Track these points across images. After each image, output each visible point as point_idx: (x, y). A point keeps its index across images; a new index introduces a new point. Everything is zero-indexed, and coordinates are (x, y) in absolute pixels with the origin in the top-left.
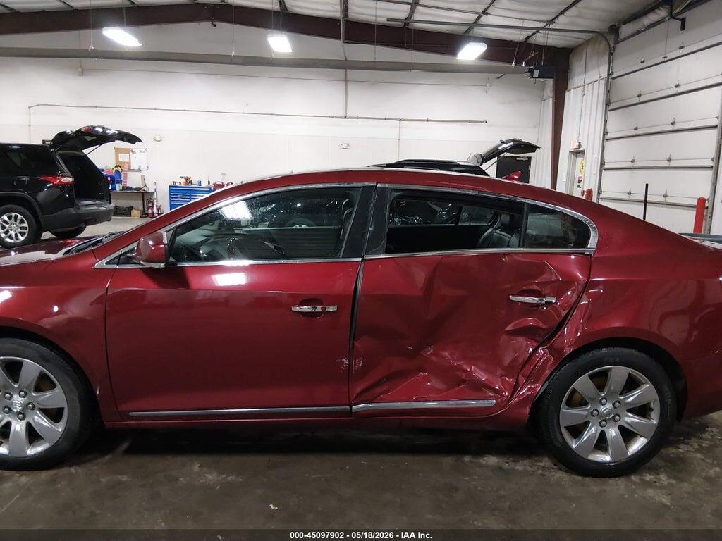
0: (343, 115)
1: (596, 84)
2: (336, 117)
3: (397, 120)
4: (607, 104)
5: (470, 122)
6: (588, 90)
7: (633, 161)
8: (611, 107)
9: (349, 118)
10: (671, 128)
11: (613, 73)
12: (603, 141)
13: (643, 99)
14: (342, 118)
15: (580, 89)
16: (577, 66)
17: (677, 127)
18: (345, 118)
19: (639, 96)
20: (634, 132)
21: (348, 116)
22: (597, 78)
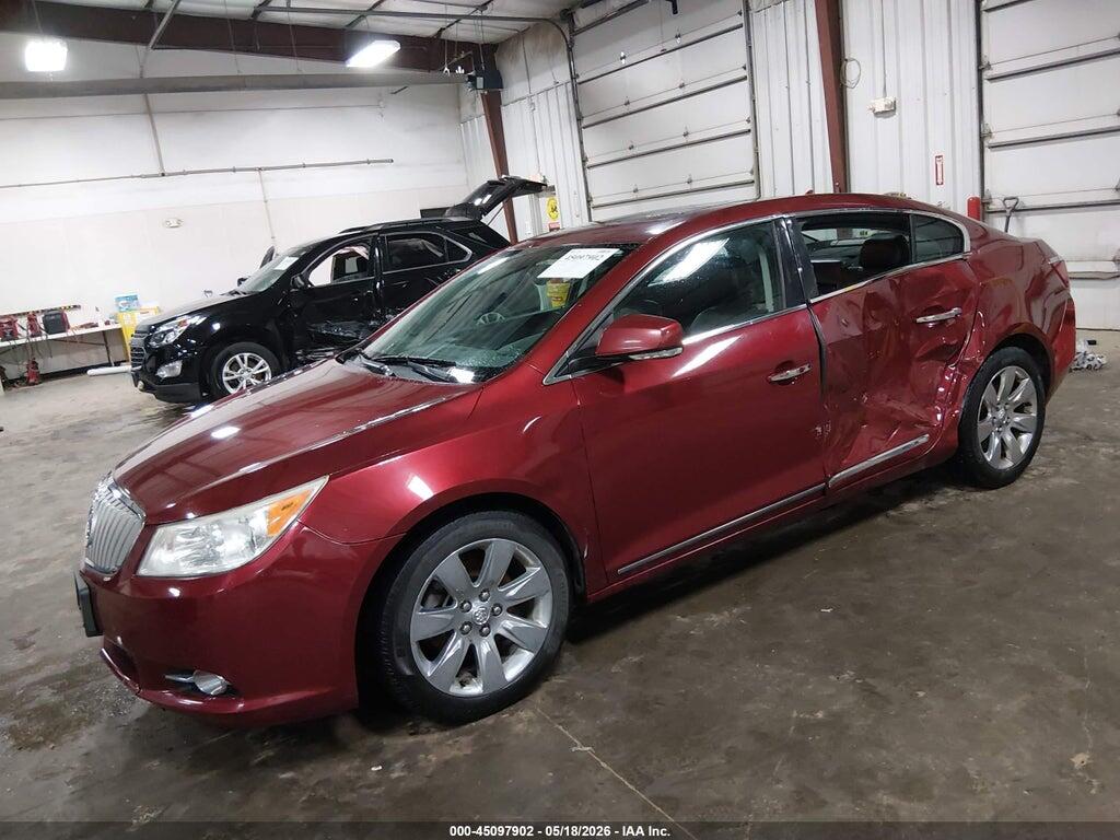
0: (157, 171)
1: (552, 94)
2: (146, 177)
3: (254, 170)
4: (579, 120)
5: (369, 162)
6: (539, 103)
7: (636, 191)
8: (585, 123)
9: (170, 175)
10: (683, 140)
11: (578, 76)
12: (584, 170)
13: (632, 107)
14: (156, 176)
15: (525, 102)
16: (511, 71)
17: (691, 138)
18: (163, 175)
19: (627, 103)
20: (630, 153)
21: (167, 171)
22: (551, 84)
